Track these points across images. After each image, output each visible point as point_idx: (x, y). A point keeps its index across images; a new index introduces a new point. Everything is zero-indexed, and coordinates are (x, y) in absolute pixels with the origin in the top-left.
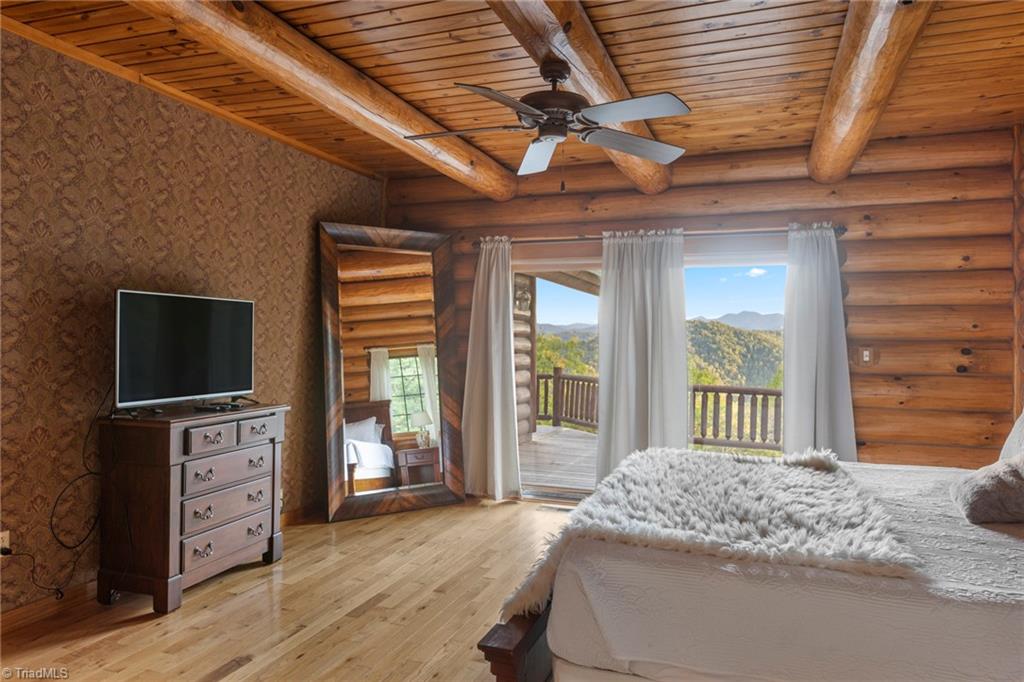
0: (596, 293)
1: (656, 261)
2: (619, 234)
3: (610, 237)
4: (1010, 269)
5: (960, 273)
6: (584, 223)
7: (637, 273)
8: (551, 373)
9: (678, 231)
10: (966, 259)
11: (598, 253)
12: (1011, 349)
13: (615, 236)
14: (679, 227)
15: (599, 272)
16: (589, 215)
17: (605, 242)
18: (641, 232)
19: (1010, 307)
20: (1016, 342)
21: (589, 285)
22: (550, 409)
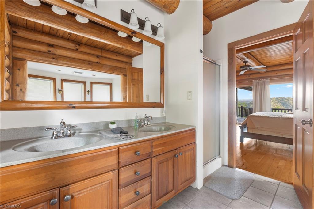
0: (252, 91)
1: (264, 84)
6: (249, 79)
7: (260, 87)
8: (241, 107)
9: (268, 79)
11: (252, 84)
13: (255, 81)
15: (252, 87)
16: (250, 77)
18: (261, 80)
21: (250, 89)
22: (240, 114)
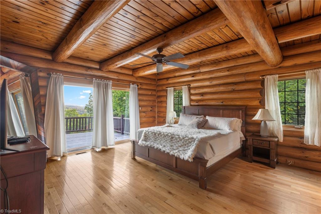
2: (97, 79)
3: (95, 80)
4: (155, 95)
5: (150, 95)
10: (152, 93)
12: (156, 107)
14: (111, 80)
17: (94, 81)
19: (155, 101)
20: (156, 106)
